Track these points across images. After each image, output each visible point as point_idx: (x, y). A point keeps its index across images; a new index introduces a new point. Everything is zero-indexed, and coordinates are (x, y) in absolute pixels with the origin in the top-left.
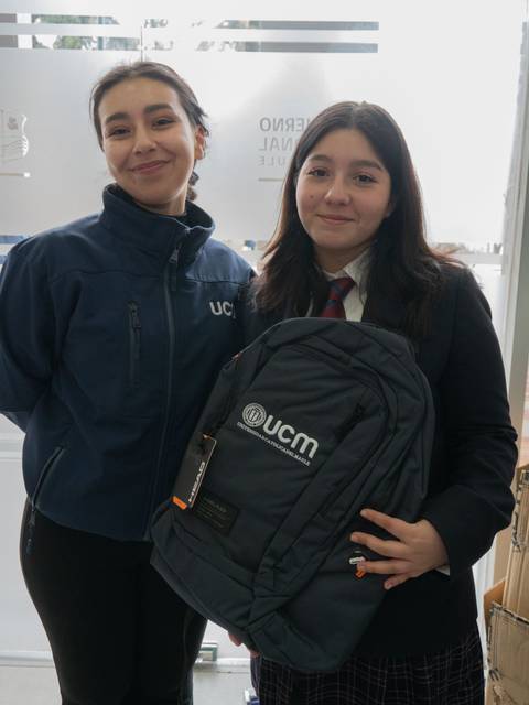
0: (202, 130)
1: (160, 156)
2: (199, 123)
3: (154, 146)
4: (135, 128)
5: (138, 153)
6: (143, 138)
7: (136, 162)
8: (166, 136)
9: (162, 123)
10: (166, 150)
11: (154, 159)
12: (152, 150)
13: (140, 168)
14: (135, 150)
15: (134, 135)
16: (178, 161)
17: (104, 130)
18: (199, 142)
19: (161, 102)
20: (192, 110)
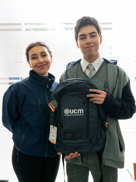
0: (51, 56)
5: (40, 63)
14: (39, 62)
17: (30, 58)
18: (51, 59)
20: (49, 52)
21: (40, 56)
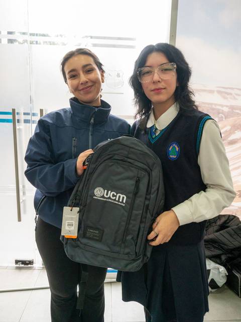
0: (102, 71)
1: (90, 84)
2: (101, 69)
3: (88, 80)
4: (79, 74)
5: (82, 84)
6: (83, 78)
7: (81, 87)
8: (92, 76)
9: (89, 71)
10: (92, 81)
11: (87, 86)
12: (87, 82)
13: (83, 89)
14: (80, 83)
15: (79, 77)
16: (96, 85)
17: (67, 76)
18: (102, 76)
19: (88, 63)
20: (99, 65)
21: (81, 73)
